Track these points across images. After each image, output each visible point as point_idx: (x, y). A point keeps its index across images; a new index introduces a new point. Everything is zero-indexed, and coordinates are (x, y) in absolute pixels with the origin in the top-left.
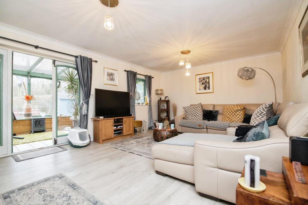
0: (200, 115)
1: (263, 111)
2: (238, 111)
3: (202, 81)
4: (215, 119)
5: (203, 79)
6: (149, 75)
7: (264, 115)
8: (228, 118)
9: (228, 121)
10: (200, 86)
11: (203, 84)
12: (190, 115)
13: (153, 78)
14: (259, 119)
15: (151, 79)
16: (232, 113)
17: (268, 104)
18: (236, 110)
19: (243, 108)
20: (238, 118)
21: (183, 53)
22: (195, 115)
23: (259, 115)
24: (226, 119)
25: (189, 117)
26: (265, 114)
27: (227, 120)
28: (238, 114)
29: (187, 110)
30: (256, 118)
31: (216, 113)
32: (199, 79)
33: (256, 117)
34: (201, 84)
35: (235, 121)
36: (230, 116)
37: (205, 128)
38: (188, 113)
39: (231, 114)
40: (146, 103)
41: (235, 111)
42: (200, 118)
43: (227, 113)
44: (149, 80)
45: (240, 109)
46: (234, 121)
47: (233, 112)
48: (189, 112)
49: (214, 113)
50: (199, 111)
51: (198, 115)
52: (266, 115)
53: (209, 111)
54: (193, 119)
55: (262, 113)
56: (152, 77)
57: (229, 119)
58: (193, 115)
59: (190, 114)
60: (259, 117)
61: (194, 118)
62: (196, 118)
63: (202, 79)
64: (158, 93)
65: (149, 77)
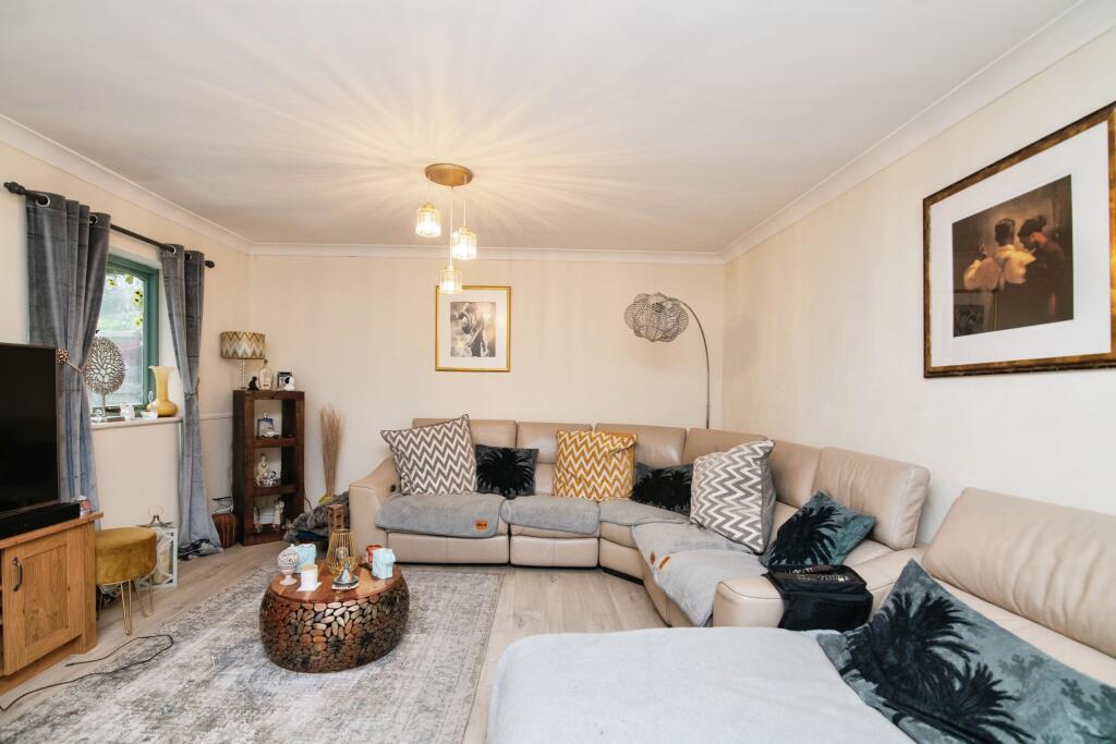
0: (468, 471)
1: (750, 475)
2: (614, 455)
3: (464, 319)
4: (526, 485)
5: (467, 310)
6: (187, 248)
7: (752, 487)
8: (579, 480)
9: (583, 493)
10: (454, 339)
11: (466, 330)
12: (422, 470)
13: (210, 264)
14: (734, 500)
15: (201, 274)
16: (593, 460)
17: (761, 448)
18: (610, 451)
19: (631, 443)
20: (617, 483)
21: (436, 174)
22: (446, 472)
23: (734, 488)
24: (572, 486)
25: (417, 480)
26: (757, 484)
27: (578, 488)
28: (615, 467)
29: (407, 448)
30: (726, 499)
31: (531, 460)
32: (449, 306)
33: (725, 495)
34: (460, 328)
35: (606, 495)
36: (588, 473)
37: (501, 534)
38: (409, 460)
39: (590, 465)
40: (165, 409)
41: (605, 455)
42: (465, 482)
43: (576, 460)
44: (186, 274)
45: (622, 447)
46: (603, 493)
47: (599, 457)
48: (413, 457)
49: (523, 460)
50: (460, 454)
51: (457, 469)
52: (760, 487)
53: (499, 450)
54: (436, 491)
55: (748, 479)
56: (206, 258)
57: (583, 488)
58: (433, 469)
59: (421, 464)
60: (735, 493)
61: (441, 483)
62: (447, 484)
63: (463, 310)
64: (240, 352)
65: (187, 256)
